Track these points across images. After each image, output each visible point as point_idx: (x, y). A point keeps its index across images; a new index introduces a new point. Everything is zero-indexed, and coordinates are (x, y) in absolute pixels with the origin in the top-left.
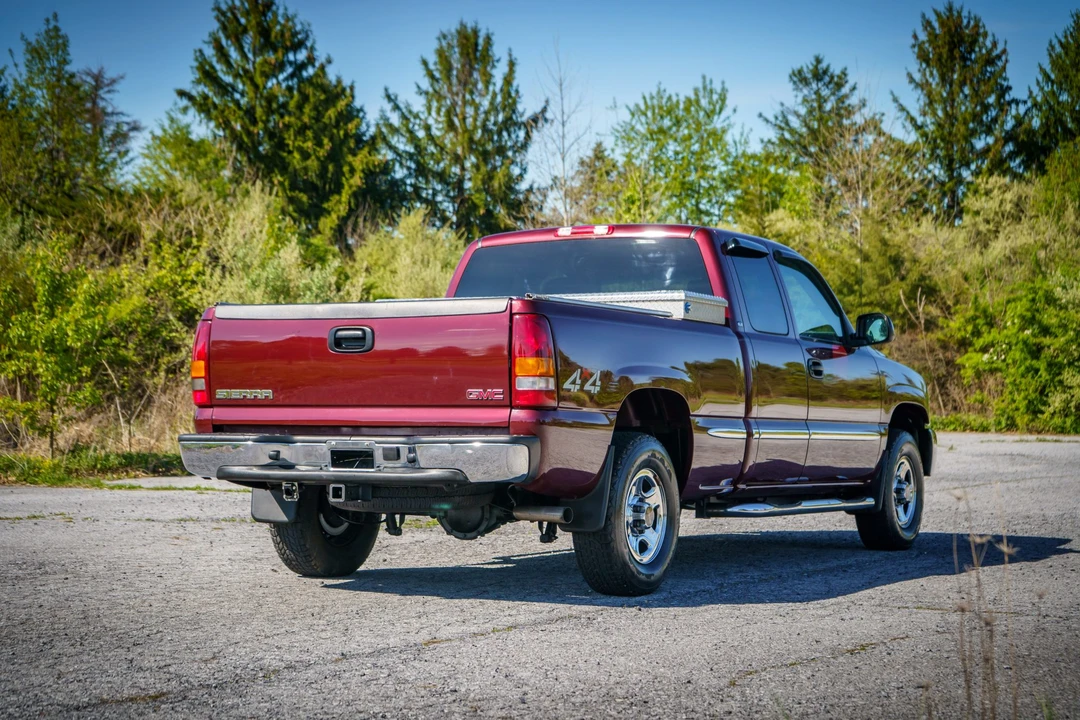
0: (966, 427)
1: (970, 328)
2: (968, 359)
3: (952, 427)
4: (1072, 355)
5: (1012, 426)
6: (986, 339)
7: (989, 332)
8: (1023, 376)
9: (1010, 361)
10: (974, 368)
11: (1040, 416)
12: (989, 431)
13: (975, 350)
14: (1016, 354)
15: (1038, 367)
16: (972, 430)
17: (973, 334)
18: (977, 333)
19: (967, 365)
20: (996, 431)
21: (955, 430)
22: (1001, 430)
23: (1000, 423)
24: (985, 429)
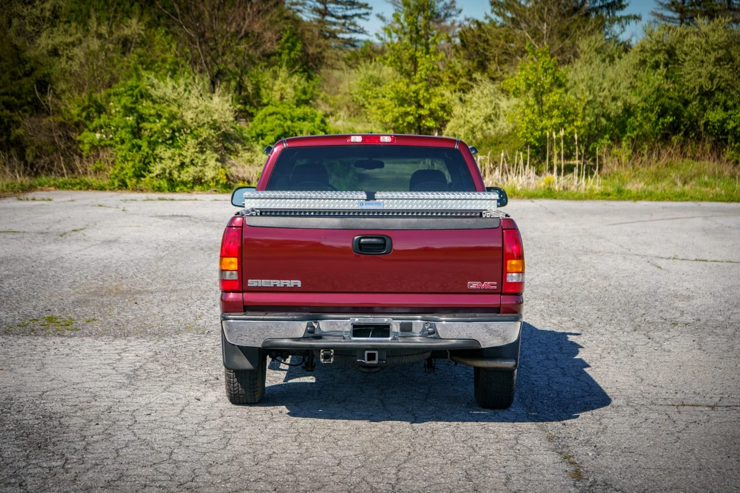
0: (89, 187)
1: (84, 114)
2: (85, 137)
3: (78, 187)
4: (166, 136)
5: (123, 186)
6: (96, 122)
7: (100, 117)
8: (130, 151)
9: (118, 139)
10: (90, 143)
11: (142, 179)
12: (105, 189)
13: (90, 131)
14: (123, 134)
15: (141, 144)
16: (93, 189)
17: (86, 118)
18: (89, 118)
19: (85, 142)
20: (110, 189)
21: (80, 189)
22: (114, 189)
23: (113, 184)
24: (102, 189)
